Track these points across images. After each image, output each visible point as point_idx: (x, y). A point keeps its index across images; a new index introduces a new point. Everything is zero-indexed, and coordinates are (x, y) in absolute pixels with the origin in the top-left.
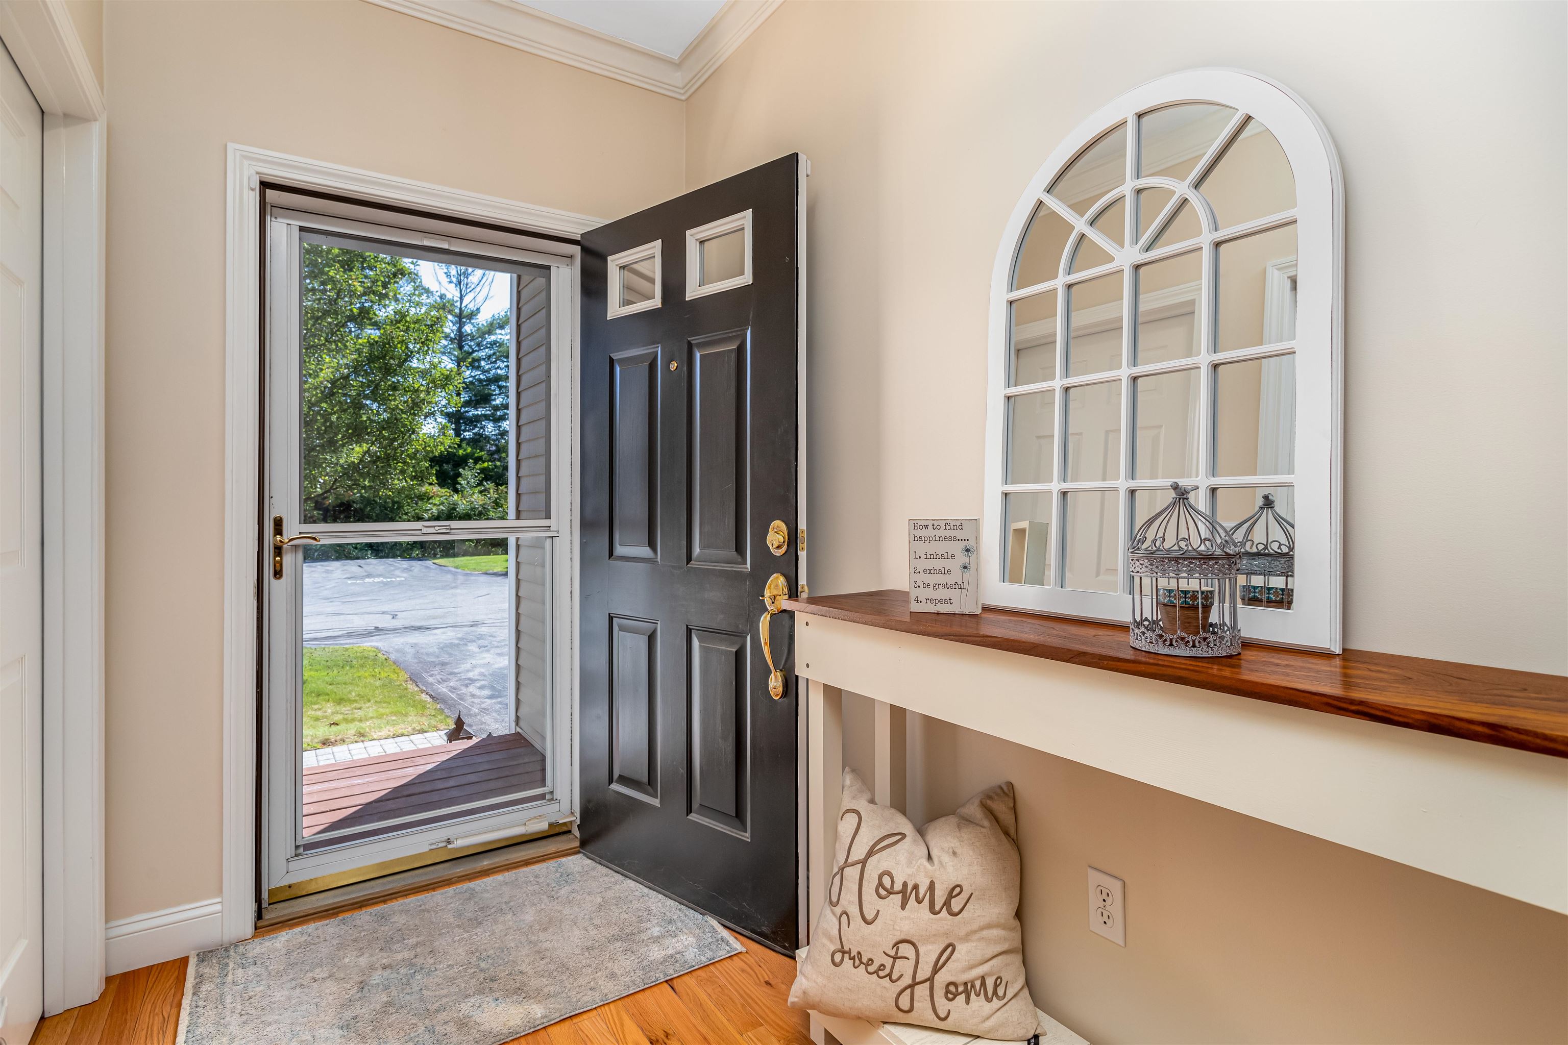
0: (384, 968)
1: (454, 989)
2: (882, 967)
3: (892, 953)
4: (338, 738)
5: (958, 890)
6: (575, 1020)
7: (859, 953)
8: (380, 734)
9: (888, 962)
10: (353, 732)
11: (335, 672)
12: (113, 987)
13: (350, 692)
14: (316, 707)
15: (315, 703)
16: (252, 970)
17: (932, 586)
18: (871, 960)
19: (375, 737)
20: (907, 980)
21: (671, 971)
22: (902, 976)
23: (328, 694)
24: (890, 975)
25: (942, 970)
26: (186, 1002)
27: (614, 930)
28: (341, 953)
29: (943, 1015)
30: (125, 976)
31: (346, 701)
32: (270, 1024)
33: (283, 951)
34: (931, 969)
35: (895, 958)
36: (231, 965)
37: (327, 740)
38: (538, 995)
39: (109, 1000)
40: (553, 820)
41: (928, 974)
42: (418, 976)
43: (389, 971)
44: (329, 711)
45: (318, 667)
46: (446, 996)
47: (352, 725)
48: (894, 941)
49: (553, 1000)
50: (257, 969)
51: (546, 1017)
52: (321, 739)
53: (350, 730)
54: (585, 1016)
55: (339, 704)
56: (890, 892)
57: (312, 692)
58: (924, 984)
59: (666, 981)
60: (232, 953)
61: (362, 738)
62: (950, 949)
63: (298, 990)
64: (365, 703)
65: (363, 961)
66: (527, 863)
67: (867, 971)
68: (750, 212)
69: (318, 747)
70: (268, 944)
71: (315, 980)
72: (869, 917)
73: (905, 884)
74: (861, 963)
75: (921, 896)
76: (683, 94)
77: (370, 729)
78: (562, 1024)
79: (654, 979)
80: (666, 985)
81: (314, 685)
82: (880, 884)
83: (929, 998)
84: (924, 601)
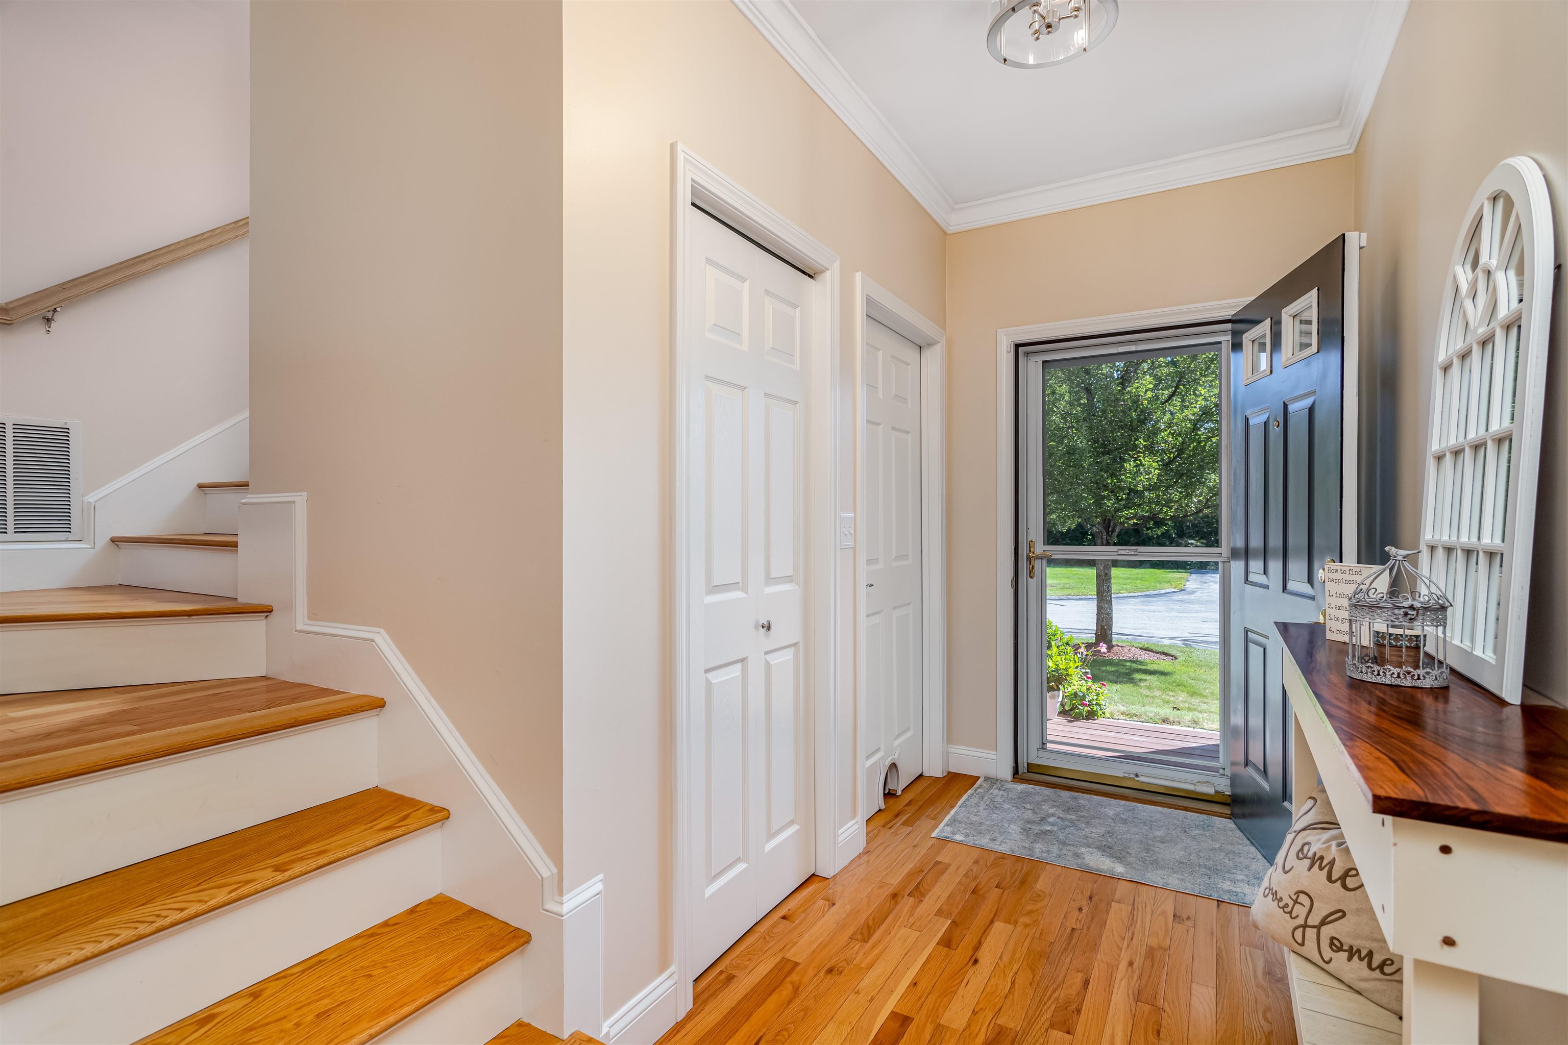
0: (1059, 818)
1: (1085, 841)
2: (1287, 905)
3: (1294, 898)
4: (1176, 720)
5: (1354, 872)
6: (1139, 885)
7: (1276, 891)
8: (1211, 726)
9: (1291, 903)
10: (1189, 718)
11: (1203, 670)
12: (950, 776)
13: (1205, 689)
14: (1171, 694)
15: (1172, 691)
16: (1001, 793)
17: (1340, 620)
18: (1281, 898)
19: (1206, 727)
20: (1300, 921)
21: (1226, 898)
22: (1298, 916)
23: (1185, 687)
24: (1290, 913)
25: (1329, 925)
26: (970, 792)
27: (1210, 864)
28: (1043, 803)
29: (1327, 959)
30: (956, 774)
31: (1198, 695)
32: (995, 813)
33: (1020, 791)
34: (1319, 920)
35: (1296, 902)
36: (995, 787)
37: (1167, 719)
38: (1128, 864)
39: (946, 779)
40: (1220, 790)
41: (1316, 923)
42: (1072, 828)
43: (1060, 820)
44: (1181, 699)
45: (1191, 664)
46: (1078, 841)
47: (1191, 714)
48: (1296, 890)
49: (1134, 870)
50: (1004, 793)
51: (1122, 874)
52: (1163, 717)
53: (1188, 716)
54: (1146, 886)
55: (1192, 696)
56: (1306, 857)
57: (1174, 682)
58: (1313, 929)
59: (1218, 901)
60: (998, 783)
61: (1194, 725)
62: (1340, 914)
63: (1014, 809)
64: (1213, 700)
65: (1052, 811)
66: (1186, 809)
67: (1279, 907)
68: (1315, 290)
69: (1159, 722)
70: (1015, 786)
71: (1024, 808)
72: (1287, 869)
73: (1315, 854)
74: (1276, 899)
75: (1323, 865)
76: (1350, 148)
77: (1203, 720)
78: (1129, 883)
79: (1209, 894)
80: (1216, 902)
81: (1178, 677)
82: (1302, 849)
83: (1316, 941)
84: (1335, 632)
